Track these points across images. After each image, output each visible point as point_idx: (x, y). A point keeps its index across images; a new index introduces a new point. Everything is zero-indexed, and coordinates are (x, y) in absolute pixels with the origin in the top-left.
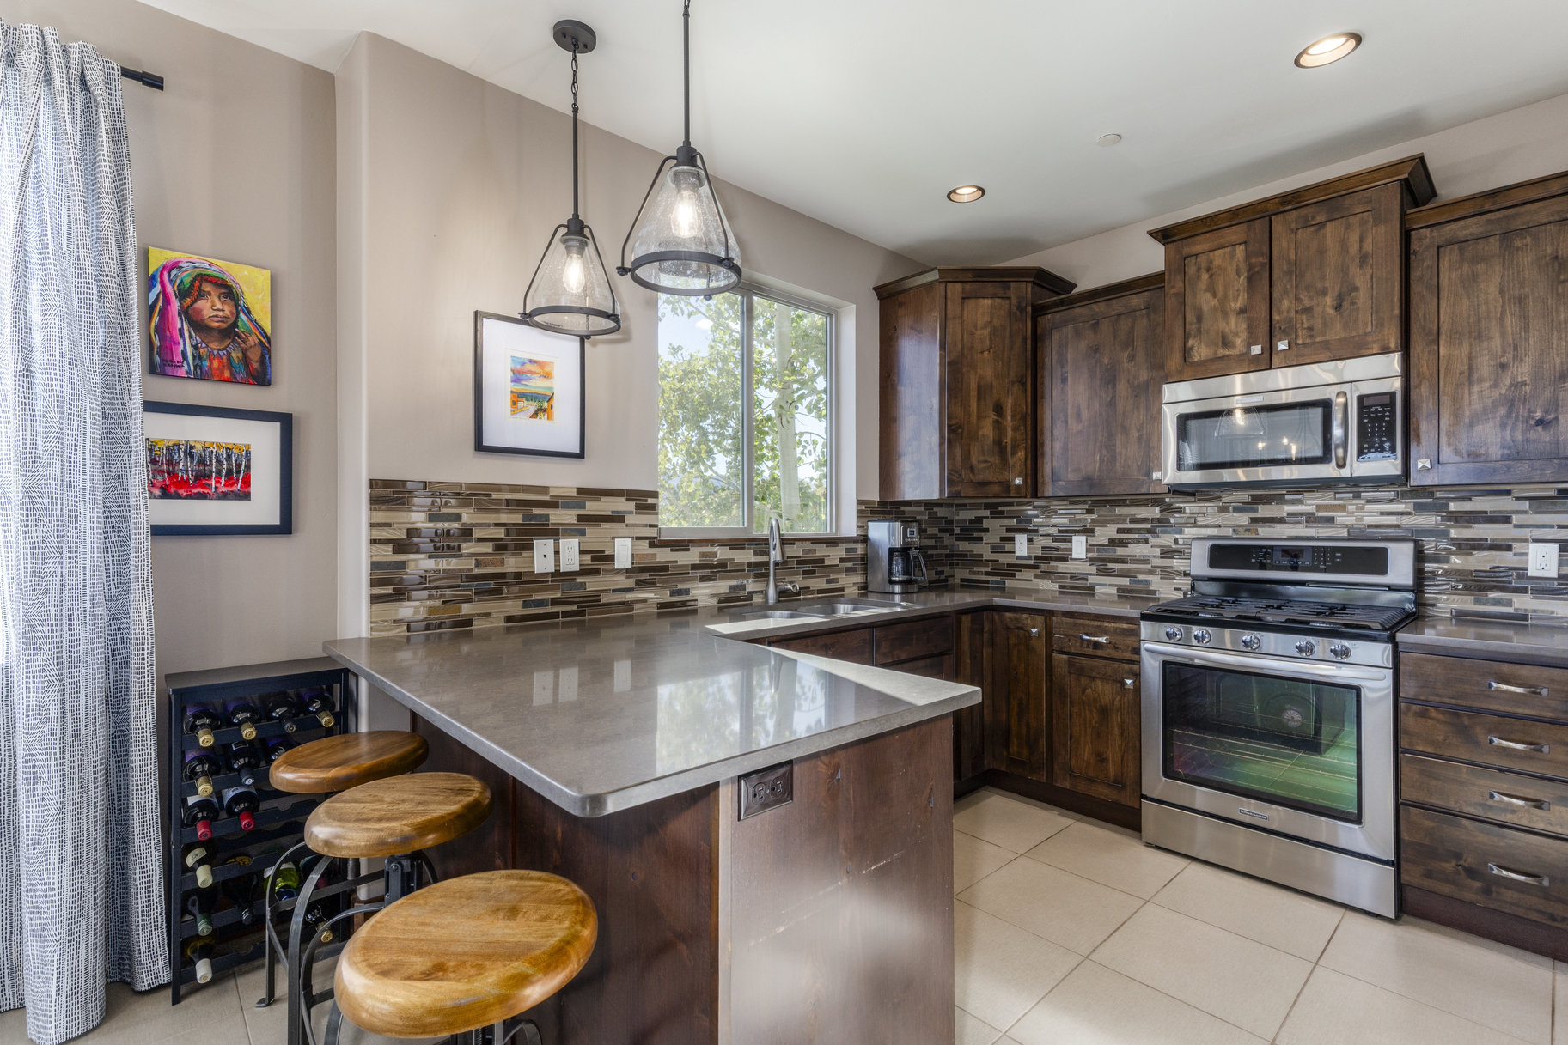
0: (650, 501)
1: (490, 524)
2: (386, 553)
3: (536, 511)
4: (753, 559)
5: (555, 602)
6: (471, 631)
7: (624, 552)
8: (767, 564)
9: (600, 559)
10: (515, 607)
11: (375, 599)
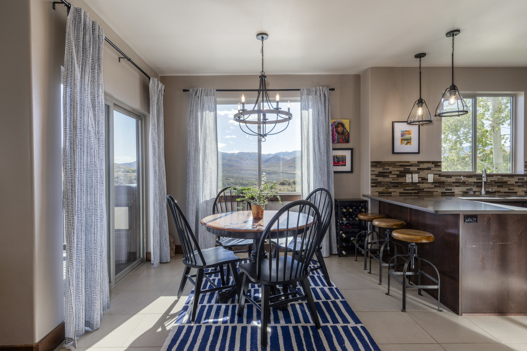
0: (439, 164)
1: (395, 170)
2: (374, 177)
3: (407, 167)
4: (476, 181)
5: (411, 190)
6: (391, 195)
7: (431, 178)
8: (481, 183)
9: (424, 180)
10: (402, 190)
11: (372, 186)
